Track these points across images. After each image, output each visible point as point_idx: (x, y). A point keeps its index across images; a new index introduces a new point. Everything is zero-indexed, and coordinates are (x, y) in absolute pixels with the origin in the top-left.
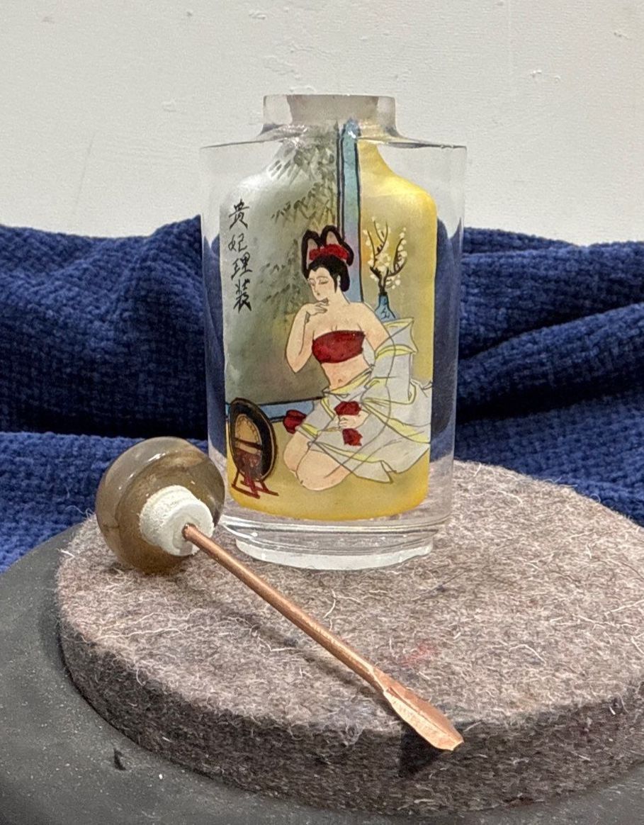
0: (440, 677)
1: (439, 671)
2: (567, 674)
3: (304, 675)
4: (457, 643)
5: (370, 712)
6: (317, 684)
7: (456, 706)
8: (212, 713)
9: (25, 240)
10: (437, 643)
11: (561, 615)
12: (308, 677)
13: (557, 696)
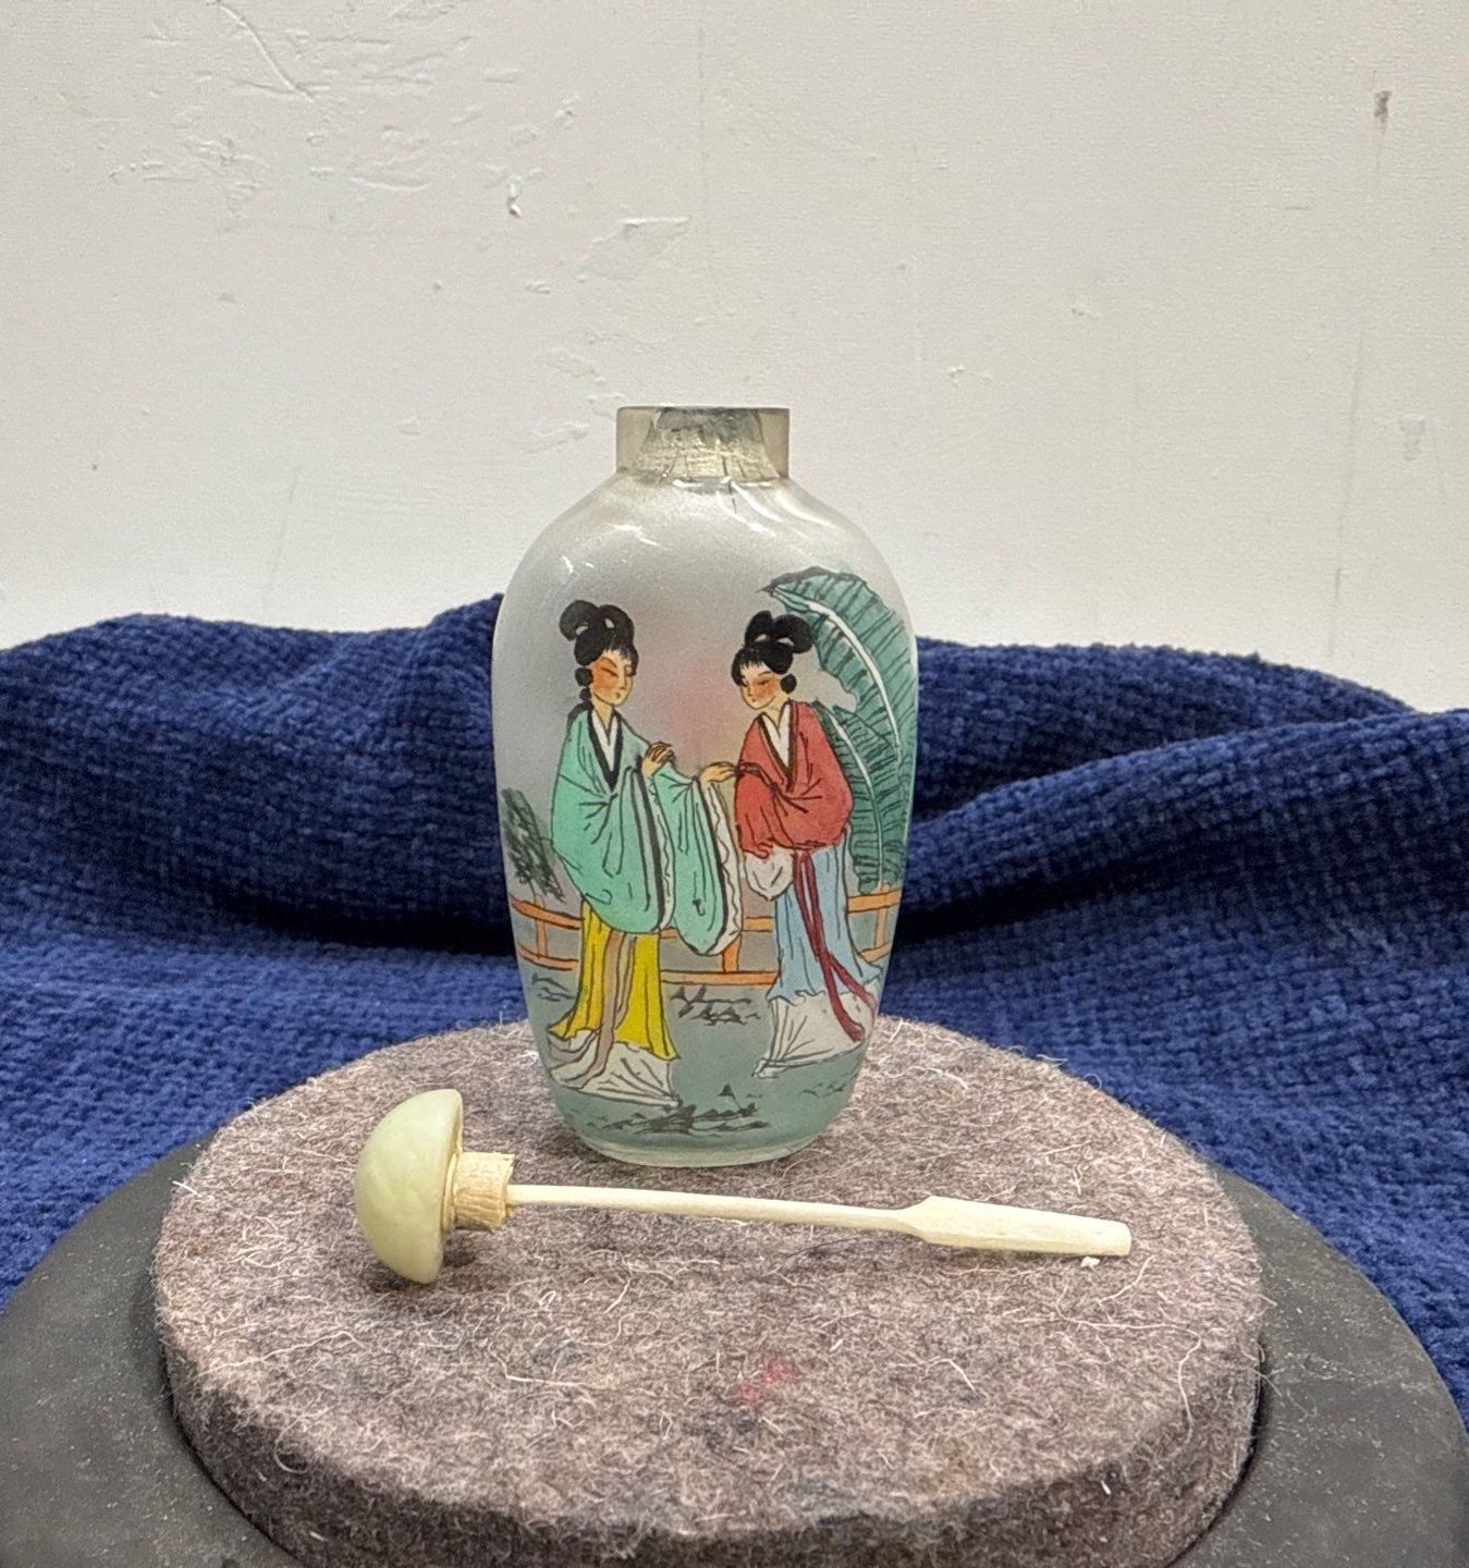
0: (798, 1427)
1: (799, 1417)
2: (1027, 1419)
3: (559, 1423)
4: (835, 1359)
5: (667, 1496)
6: (582, 1440)
7: (825, 1487)
8: (390, 1496)
9: (233, 640)
10: (798, 1359)
11: (1023, 1303)
12: (565, 1427)
13: (1006, 1465)
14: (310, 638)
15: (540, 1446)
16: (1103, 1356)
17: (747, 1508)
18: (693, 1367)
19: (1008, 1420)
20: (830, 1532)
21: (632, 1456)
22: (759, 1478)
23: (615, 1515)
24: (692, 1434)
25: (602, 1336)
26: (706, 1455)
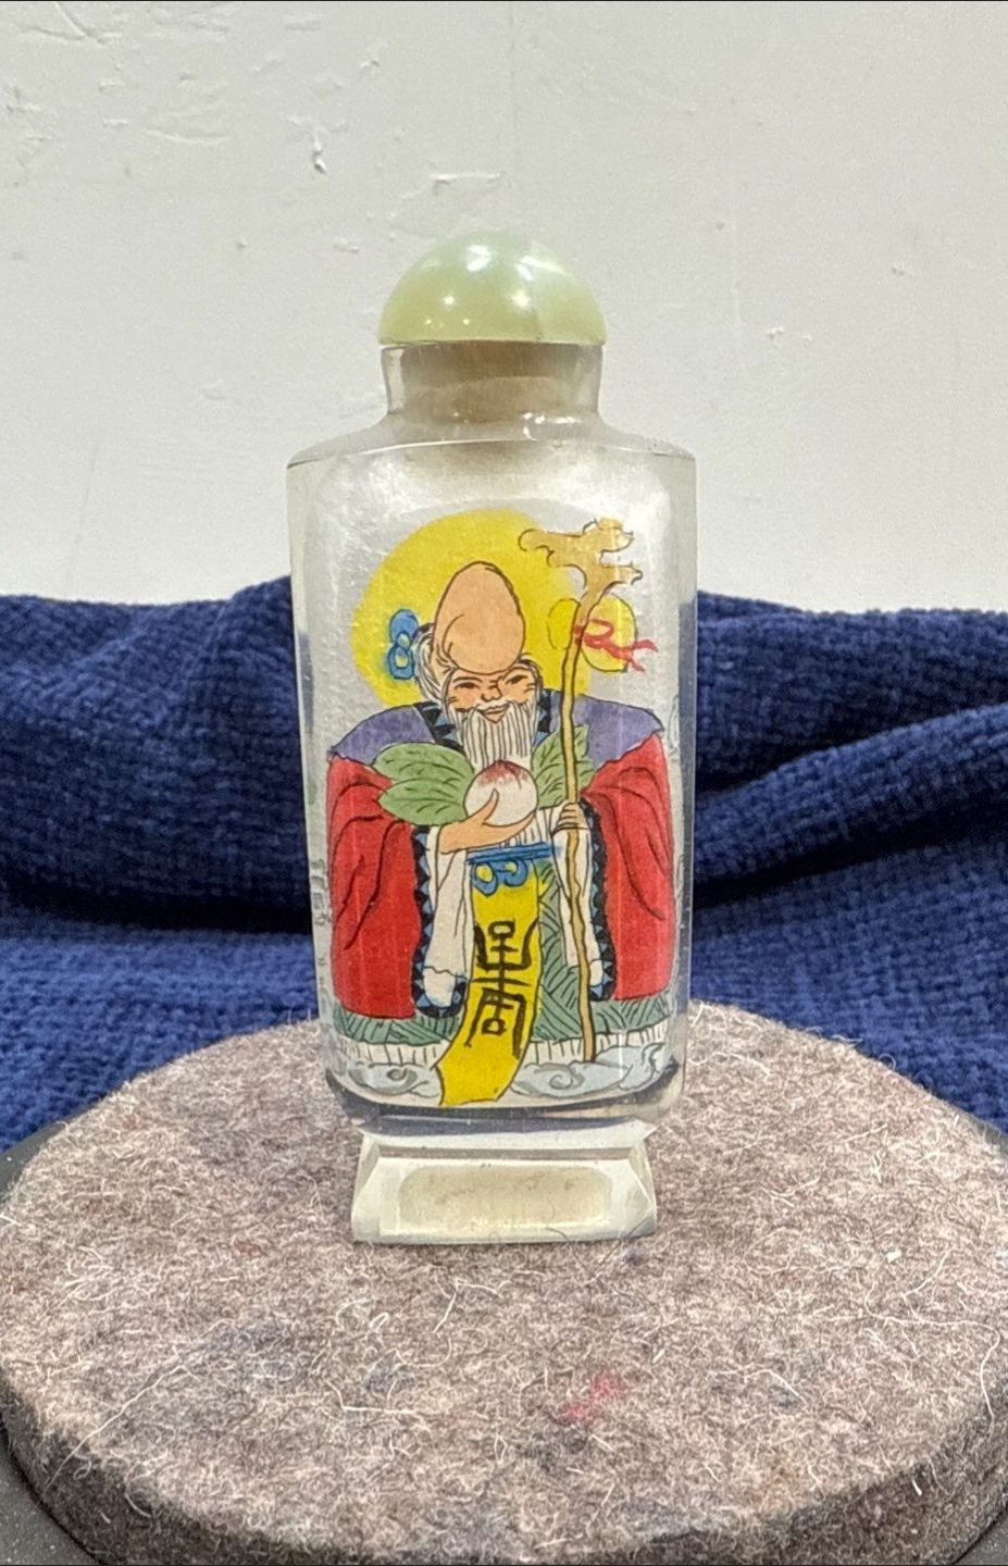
1: (628, 1433)
2: (842, 1424)
3: (397, 1452)
4: (659, 1370)
5: (506, 1523)
6: (420, 1470)
10: (624, 1373)
11: (835, 1301)
12: (403, 1456)
13: (825, 1472)
14: (109, 613)
15: (381, 1479)
16: (910, 1353)
17: (582, 1530)
18: (522, 1386)
19: (824, 1424)
20: (663, 1550)
21: (470, 1483)
22: (591, 1500)
23: (458, 1547)
24: (527, 1454)
25: (433, 1356)
26: (541, 1479)
